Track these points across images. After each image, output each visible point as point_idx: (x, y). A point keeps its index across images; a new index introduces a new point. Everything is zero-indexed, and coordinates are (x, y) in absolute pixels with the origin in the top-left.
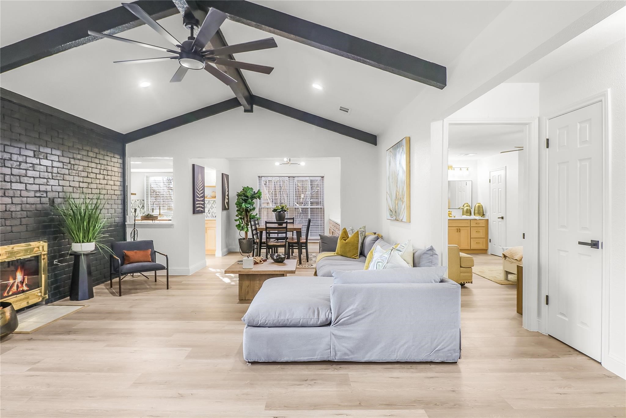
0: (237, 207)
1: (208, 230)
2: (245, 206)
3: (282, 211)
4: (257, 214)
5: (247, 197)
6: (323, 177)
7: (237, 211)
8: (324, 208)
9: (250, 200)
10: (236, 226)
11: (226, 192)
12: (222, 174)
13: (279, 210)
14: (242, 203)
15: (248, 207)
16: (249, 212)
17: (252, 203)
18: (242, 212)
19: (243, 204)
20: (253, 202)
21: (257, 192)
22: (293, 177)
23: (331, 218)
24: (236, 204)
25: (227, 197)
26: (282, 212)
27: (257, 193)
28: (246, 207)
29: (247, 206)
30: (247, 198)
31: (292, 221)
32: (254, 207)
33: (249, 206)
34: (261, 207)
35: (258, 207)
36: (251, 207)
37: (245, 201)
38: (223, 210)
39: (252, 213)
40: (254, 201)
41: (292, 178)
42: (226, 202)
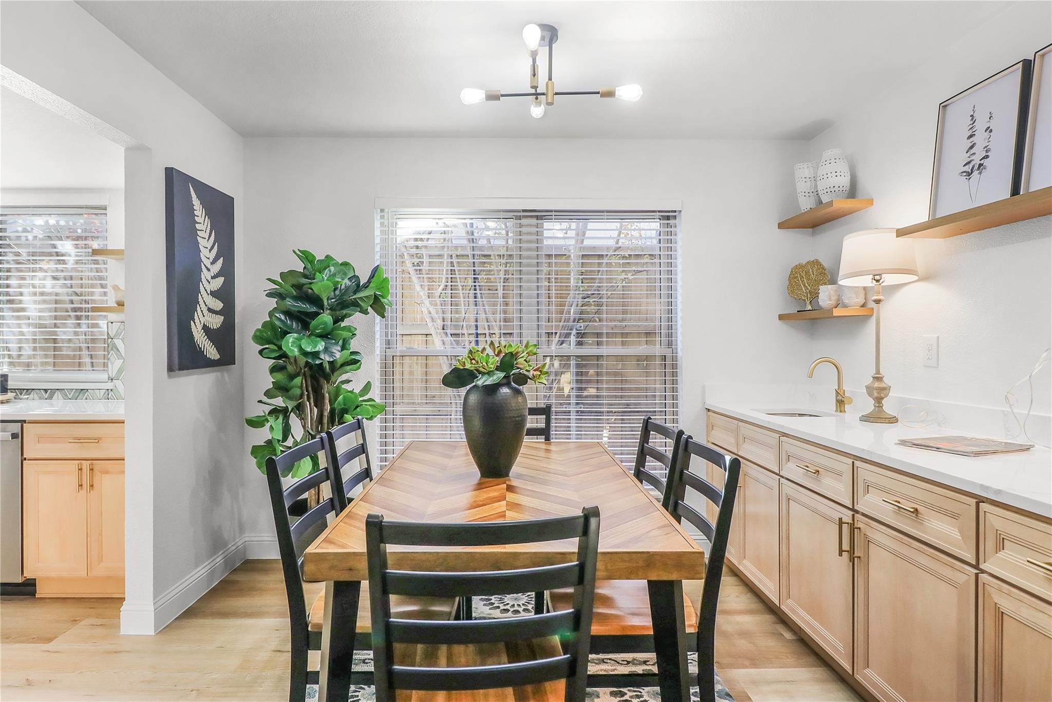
0: (261, 352)
1: (106, 472)
2: (301, 349)
3: (508, 384)
4: (367, 387)
5: (316, 301)
6: (668, 218)
7: (273, 370)
8: (674, 358)
9: (326, 318)
10: (255, 450)
11: (205, 275)
12: (171, 174)
13: (490, 373)
14: (285, 333)
15: (315, 355)
16: (327, 378)
17: (346, 334)
18: (292, 377)
19: (291, 338)
20: (348, 329)
21: (369, 281)
22: (537, 218)
23: (712, 403)
24: (259, 338)
25: (206, 301)
26: (505, 390)
27: (366, 286)
28: (305, 354)
29: (309, 350)
30: (314, 309)
31: (543, 425)
32: (353, 353)
33: (321, 346)
34: (390, 353)
35: (378, 352)
36: (332, 354)
37: (304, 321)
38: (170, 369)
39: (348, 381)
40: (355, 320)
41: (534, 221)
42: (206, 328)
